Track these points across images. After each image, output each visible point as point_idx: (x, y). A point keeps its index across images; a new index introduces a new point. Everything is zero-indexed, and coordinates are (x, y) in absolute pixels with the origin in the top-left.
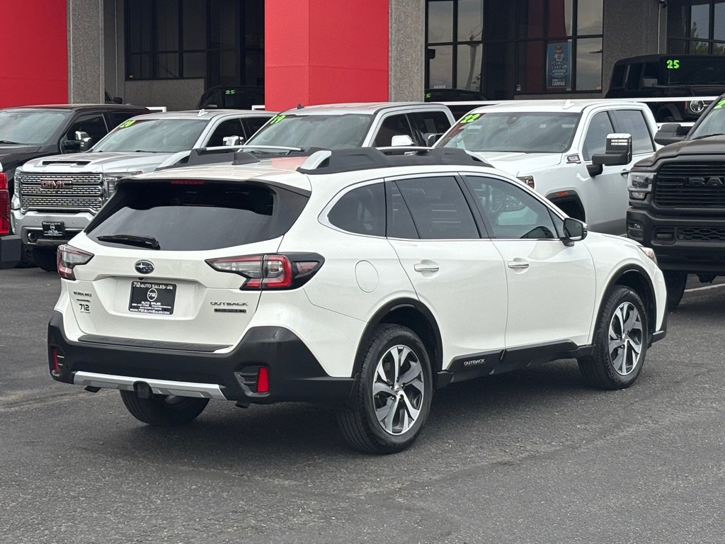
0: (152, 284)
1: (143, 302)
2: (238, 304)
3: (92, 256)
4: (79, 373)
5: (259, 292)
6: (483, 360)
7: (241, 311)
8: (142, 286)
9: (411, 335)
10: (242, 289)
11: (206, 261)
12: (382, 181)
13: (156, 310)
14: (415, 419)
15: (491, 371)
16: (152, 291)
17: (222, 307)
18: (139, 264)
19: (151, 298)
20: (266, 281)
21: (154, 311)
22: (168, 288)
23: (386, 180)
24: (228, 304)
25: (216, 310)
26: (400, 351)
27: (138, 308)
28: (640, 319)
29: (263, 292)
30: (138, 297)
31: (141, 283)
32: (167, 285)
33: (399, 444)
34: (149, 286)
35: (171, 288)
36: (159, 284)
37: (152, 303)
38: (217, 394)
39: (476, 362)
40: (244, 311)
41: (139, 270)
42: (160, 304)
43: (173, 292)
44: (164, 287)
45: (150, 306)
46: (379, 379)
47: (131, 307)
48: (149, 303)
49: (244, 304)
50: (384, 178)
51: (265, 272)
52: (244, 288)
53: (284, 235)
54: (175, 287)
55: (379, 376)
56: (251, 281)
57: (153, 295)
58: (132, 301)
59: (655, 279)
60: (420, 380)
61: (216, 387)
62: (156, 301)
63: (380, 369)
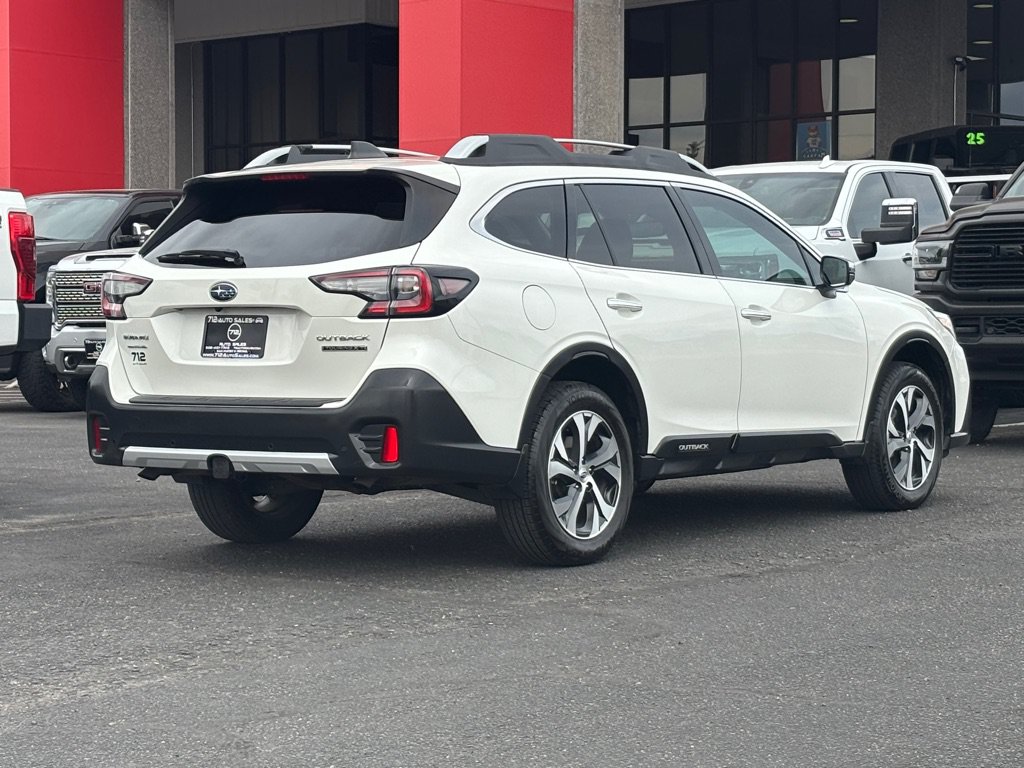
0: (233, 317)
1: (221, 344)
2: (355, 339)
3: (151, 282)
4: (130, 449)
5: (386, 320)
6: (706, 446)
7: (360, 349)
8: (221, 321)
9: (602, 398)
10: (361, 316)
11: (310, 279)
12: (561, 182)
13: (240, 353)
14: (609, 520)
15: (717, 465)
16: (235, 328)
17: (333, 344)
18: (217, 288)
19: (233, 336)
20: (394, 304)
21: (236, 355)
22: (257, 321)
23: (567, 182)
24: (342, 339)
25: (325, 349)
26: (587, 420)
27: (214, 351)
28: (931, 413)
29: (392, 320)
30: (214, 336)
31: (219, 317)
32: (255, 317)
33: (586, 553)
34: (229, 320)
35: (262, 321)
36: (244, 317)
37: (234, 344)
38: (326, 466)
39: (696, 447)
40: (364, 349)
41: (216, 296)
42: (245, 344)
43: (263, 328)
44: (251, 321)
45: (232, 348)
46: (557, 457)
47: (204, 351)
48: (229, 344)
49: (363, 339)
50: (563, 179)
51: (394, 293)
52: (364, 315)
53: (421, 242)
54: (266, 319)
55: (557, 452)
56: (374, 306)
57: (236, 332)
58: (206, 343)
59: (952, 356)
60: (616, 464)
61: (325, 456)
62: (239, 341)
63: (558, 442)
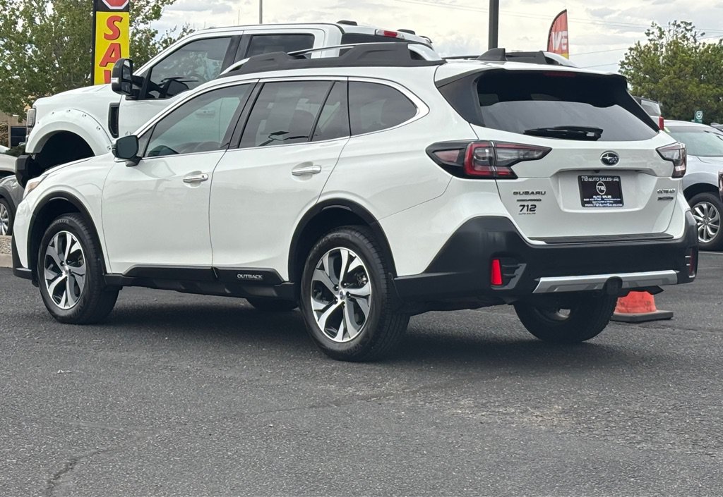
0: (599, 177)
1: (594, 197)
3: (550, 150)
4: (543, 280)
8: (590, 180)
11: (656, 150)
13: (610, 203)
16: (600, 185)
17: (663, 195)
18: (606, 156)
19: (602, 191)
20: (680, 168)
21: (608, 204)
22: (614, 180)
24: (665, 192)
25: (660, 199)
27: (590, 202)
30: (588, 192)
31: (589, 177)
32: (613, 177)
34: (597, 179)
35: (618, 180)
36: (606, 177)
37: (604, 197)
38: (674, 279)
40: (672, 198)
41: (605, 161)
42: (610, 197)
43: (619, 184)
44: (610, 179)
45: (603, 199)
47: (584, 204)
48: (600, 197)
52: (673, 176)
57: (603, 188)
58: (583, 195)
61: (672, 272)
62: (606, 194)
